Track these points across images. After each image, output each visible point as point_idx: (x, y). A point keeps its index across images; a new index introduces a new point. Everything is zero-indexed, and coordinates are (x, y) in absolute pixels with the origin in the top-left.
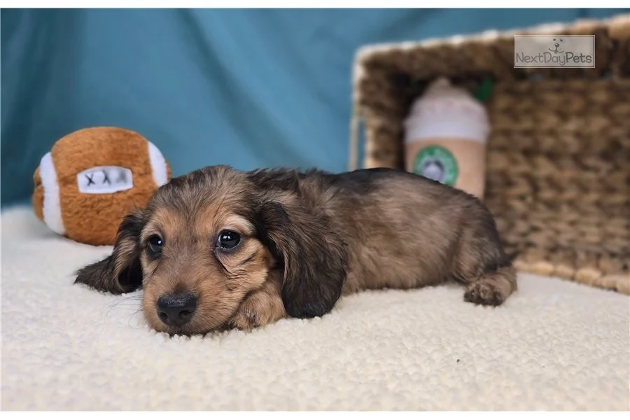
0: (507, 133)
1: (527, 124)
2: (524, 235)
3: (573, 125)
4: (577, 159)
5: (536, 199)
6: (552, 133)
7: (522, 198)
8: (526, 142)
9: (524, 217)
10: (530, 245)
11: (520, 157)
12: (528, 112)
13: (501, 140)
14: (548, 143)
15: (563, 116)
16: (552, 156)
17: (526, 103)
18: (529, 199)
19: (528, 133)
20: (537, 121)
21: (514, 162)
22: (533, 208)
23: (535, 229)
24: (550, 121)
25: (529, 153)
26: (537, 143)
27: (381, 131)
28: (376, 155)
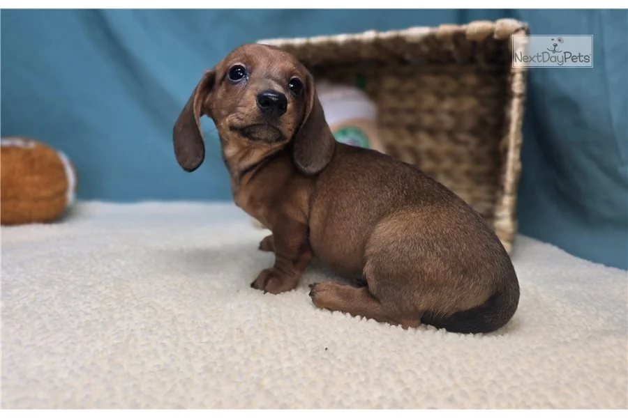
0: (394, 111)
1: (410, 103)
3: (448, 105)
4: (451, 134)
6: (431, 111)
8: (409, 119)
11: (404, 132)
12: (412, 92)
13: (388, 118)
14: (428, 120)
15: (440, 97)
16: (432, 132)
17: (410, 85)
19: (410, 111)
20: (418, 100)
21: (401, 137)
24: (430, 100)
25: (412, 129)
26: (419, 120)
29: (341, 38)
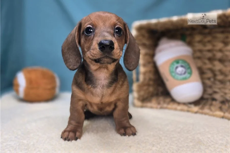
0: (201, 51)
1: (209, 47)
2: (211, 95)
5: (215, 79)
6: (220, 51)
7: (209, 79)
8: (209, 55)
9: (210, 87)
10: (214, 99)
11: (207, 61)
12: (209, 42)
13: (198, 54)
14: (219, 55)
15: (226, 43)
16: (221, 61)
17: (209, 38)
18: (212, 80)
19: (209, 51)
20: (214, 46)
21: (205, 64)
22: (214, 83)
23: (215, 92)
24: (220, 45)
25: (211, 60)
26: (214, 55)
27: (146, 54)
28: (144, 65)
29: (175, 18)
